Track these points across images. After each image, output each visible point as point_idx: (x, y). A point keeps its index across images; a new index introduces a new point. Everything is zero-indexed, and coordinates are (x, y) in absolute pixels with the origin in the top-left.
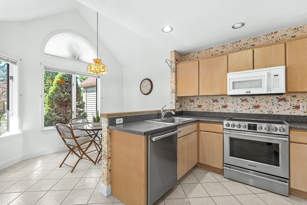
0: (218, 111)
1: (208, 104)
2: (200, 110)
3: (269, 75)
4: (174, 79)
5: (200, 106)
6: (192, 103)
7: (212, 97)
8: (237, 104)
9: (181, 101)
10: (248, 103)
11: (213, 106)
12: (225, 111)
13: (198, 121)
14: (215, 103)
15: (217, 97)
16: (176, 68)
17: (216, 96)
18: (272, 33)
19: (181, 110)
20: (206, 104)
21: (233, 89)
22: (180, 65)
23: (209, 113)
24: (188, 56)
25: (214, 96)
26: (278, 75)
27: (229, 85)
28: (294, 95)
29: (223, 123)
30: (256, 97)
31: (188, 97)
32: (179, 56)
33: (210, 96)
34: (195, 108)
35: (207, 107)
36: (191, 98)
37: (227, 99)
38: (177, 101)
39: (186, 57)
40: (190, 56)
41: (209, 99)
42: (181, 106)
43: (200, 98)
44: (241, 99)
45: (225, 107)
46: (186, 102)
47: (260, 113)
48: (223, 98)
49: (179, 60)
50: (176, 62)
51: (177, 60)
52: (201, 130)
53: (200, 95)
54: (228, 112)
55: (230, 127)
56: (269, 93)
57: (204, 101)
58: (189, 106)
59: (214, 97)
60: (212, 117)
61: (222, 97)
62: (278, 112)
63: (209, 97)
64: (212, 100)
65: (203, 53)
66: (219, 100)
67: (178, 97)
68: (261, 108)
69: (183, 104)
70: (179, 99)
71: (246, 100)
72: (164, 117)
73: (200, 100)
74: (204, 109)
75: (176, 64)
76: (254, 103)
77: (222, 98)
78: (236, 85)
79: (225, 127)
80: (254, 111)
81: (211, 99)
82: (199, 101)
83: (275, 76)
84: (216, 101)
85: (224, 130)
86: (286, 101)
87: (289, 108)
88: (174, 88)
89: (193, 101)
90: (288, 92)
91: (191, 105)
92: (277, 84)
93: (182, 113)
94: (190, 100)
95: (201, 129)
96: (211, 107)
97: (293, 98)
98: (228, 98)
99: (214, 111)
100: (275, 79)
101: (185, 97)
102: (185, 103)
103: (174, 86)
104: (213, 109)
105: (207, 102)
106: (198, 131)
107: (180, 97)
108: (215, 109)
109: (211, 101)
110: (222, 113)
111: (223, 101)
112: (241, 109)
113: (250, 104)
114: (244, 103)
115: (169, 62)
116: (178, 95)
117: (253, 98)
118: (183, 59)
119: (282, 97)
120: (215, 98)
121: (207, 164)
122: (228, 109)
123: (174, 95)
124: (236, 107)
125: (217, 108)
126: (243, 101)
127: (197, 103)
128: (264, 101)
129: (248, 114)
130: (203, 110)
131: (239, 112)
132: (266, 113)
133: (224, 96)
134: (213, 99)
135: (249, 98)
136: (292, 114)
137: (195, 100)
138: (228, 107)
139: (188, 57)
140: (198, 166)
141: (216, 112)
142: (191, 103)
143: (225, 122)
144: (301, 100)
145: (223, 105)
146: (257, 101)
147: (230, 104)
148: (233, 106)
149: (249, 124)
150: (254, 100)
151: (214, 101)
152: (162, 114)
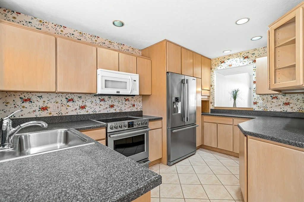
0: (74, 113)
1: (59, 105)
5: (44, 109)
7: (65, 94)
8: (95, 104)
11: (67, 107)
12: (83, 112)
14: (70, 103)
15: (73, 96)
17: (71, 93)
20: (57, 105)
21: (105, 88)
23: (61, 117)
25: (68, 93)
26: (135, 81)
27: (102, 83)
30: (112, 97)
31: (17, 92)
34: (34, 111)
35: (57, 108)
36: (25, 94)
37: (85, 98)
41: (61, 98)
43: (44, 95)
44: (99, 98)
45: (83, 107)
48: (81, 97)
54: (87, 113)
56: (131, 94)
57: (53, 101)
59: (69, 95)
60: (67, 122)
61: (80, 95)
62: (125, 110)
63: (60, 94)
64: (66, 98)
66: (76, 98)
71: (103, 100)
73: (45, 99)
74: (53, 112)
76: (110, 103)
77: (79, 97)
81: (64, 98)
82: (42, 100)
83: (134, 81)
84: (72, 100)
86: (129, 101)
87: (130, 106)
89: (28, 100)
94: (21, 98)
96: (64, 108)
97: (132, 99)
98: (87, 98)
99: (69, 114)
100: (134, 84)
101: (7, 92)
104: (67, 111)
105: (57, 102)
109: (65, 101)
110: (81, 115)
111: (81, 101)
112: (100, 109)
114: (102, 103)
117: (109, 97)
119: (127, 98)
120: (70, 97)
122: (86, 110)
124: (95, 107)
125: (72, 110)
127: (39, 103)
129: (106, 113)
130: (50, 114)
134: (68, 97)
135: (106, 98)
137: (34, 98)
138: (86, 108)
141: (72, 115)
142: (24, 104)
144: (135, 101)
145: (80, 106)
146: (112, 101)
147: (88, 104)
148: (92, 106)
149: (128, 123)
150: (110, 100)
151: (69, 101)
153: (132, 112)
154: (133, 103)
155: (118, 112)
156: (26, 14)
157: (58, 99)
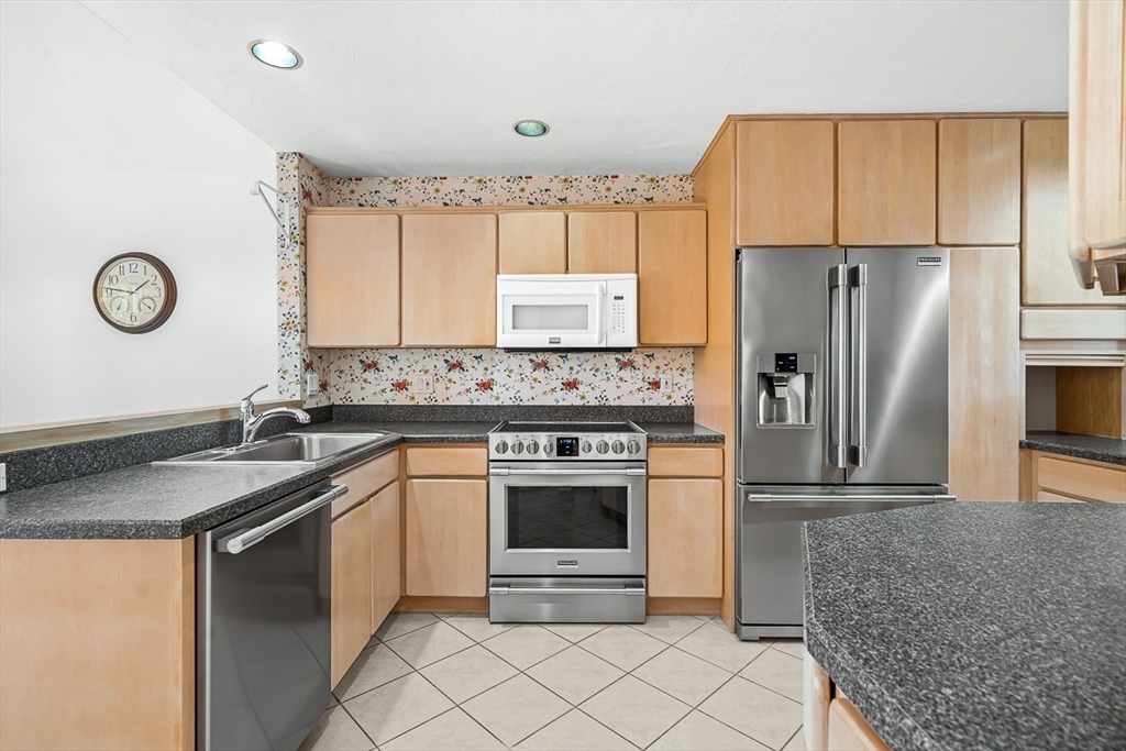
0: (464, 401)
1: (430, 377)
2: (401, 399)
3: (603, 294)
4: (296, 272)
5: (401, 386)
6: (370, 375)
7: (443, 351)
8: (520, 377)
9: (324, 364)
10: (551, 373)
11: (449, 385)
12: (485, 399)
13: (404, 440)
14: (455, 375)
15: (461, 354)
16: (305, 228)
17: (456, 348)
18: (607, 177)
19: (325, 403)
20: (425, 377)
21: (513, 328)
22: (323, 220)
23: (433, 409)
24: (353, 186)
25: (450, 347)
26: (622, 298)
27: (504, 316)
28: (649, 352)
30: (570, 356)
31: (353, 349)
32: (316, 179)
33: (438, 348)
34: (383, 391)
35: (428, 387)
36: (369, 353)
37: (492, 359)
38: (308, 366)
39: (345, 190)
40: (362, 188)
41: (434, 361)
42: (324, 386)
43: (402, 355)
44: (531, 361)
45: (486, 386)
46: (347, 371)
47: (579, 402)
48: (481, 357)
49: (315, 196)
50: (306, 203)
51: (307, 195)
52: (412, 474)
53: (405, 343)
54: (496, 403)
55: (509, 454)
56: (603, 345)
57: (417, 367)
58: (356, 386)
59: (453, 352)
60: (445, 422)
61: (478, 353)
62: (619, 398)
63: (434, 351)
64: (446, 361)
65: (412, 188)
66: (468, 362)
67: (311, 349)
68: (582, 389)
69: (333, 379)
70: (319, 359)
71: (545, 365)
73: (402, 363)
74: (419, 394)
75: (306, 213)
76: (565, 375)
77: (477, 358)
78: (524, 317)
79: (494, 455)
80: (565, 396)
81: (442, 359)
82: (398, 365)
83: (616, 298)
84: (458, 366)
85: (492, 464)
86: (635, 368)
87: (639, 387)
88: (297, 311)
89: (373, 366)
90: (642, 345)
91: (365, 381)
92: (621, 322)
93: (331, 413)
94: (362, 361)
95: (412, 470)
96: (440, 386)
97: (647, 362)
98: (496, 358)
99: (452, 402)
100: (617, 307)
101: (342, 348)
102: (341, 372)
103: (296, 301)
104: (448, 393)
105: (426, 372)
106: (403, 477)
107: (320, 349)
108: (454, 396)
109: (443, 367)
110: (478, 406)
111: (480, 367)
112: (532, 393)
113: (555, 377)
114: (540, 374)
115: (273, 198)
116: (313, 343)
117: (562, 357)
118: (334, 197)
119: (627, 357)
120: (455, 356)
121: (436, 595)
122: (495, 393)
123: (294, 340)
124: (518, 386)
125: (459, 392)
126: (537, 366)
127: (392, 373)
128: (588, 366)
129: (550, 407)
130: (413, 398)
131: (526, 404)
132: (594, 403)
133: (486, 349)
134: (449, 359)
135: (553, 359)
136: (646, 404)
137: (383, 362)
138: (494, 387)
139: (352, 192)
141: (456, 406)
142: (366, 375)
143: (495, 438)
144: (663, 368)
145: (479, 382)
146: (571, 368)
147: (499, 377)
148: (510, 382)
150: (566, 366)
151: (452, 367)
152: (246, 425)
153: (645, 407)
154: (652, 375)
155: (591, 404)
156: (370, 176)
157: (429, 364)
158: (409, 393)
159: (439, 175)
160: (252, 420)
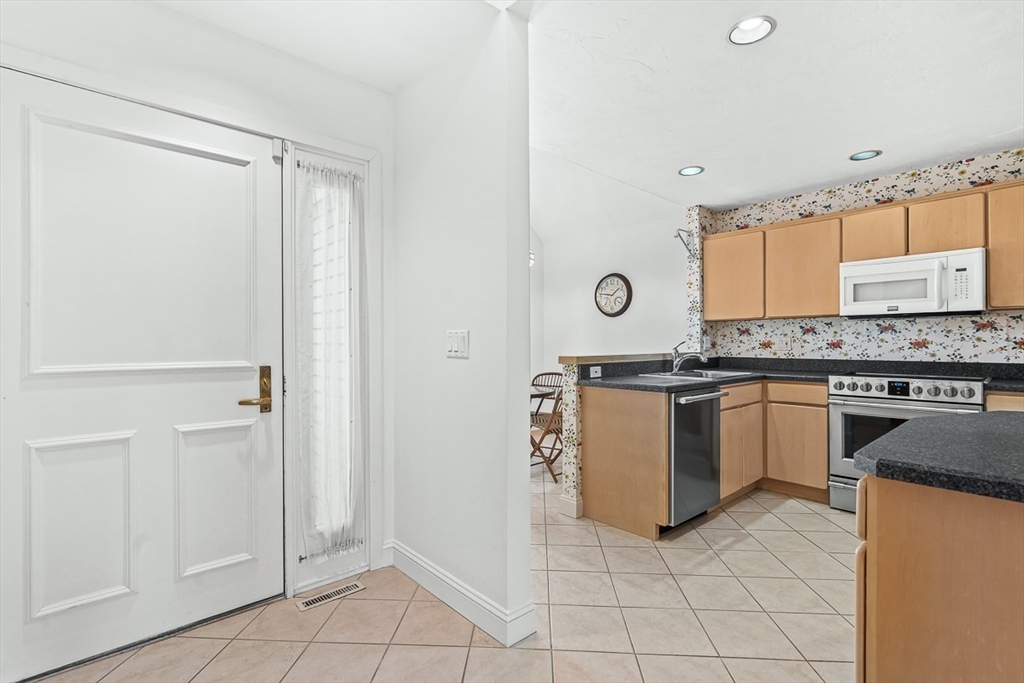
0: (817, 356)
1: (788, 339)
2: (766, 354)
3: (944, 268)
4: (698, 276)
5: (766, 345)
6: (744, 338)
7: (799, 320)
8: (867, 339)
9: (714, 331)
10: (898, 334)
11: (803, 344)
12: (835, 355)
13: (765, 377)
14: (809, 337)
15: (814, 321)
16: (702, 249)
17: (810, 317)
18: (961, 162)
19: (714, 356)
20: (784, 339)
21: (855, 301)
22: (714, 241)
23: (791, 361)
24: (732, 215)
25: (805, 317)
26: (965, 269)
27: (845, 292)
29: (827, 381)
30: (917, 320)
31: (733, 321)
32: (709, 216)
33: (794, 318)
34: (753, 348)
35: (785, 345)
36: (743, 323)
37: (841, 325)
38: (704, 332)
39: (727, 218)
40: (738, 215)
41: (791, 327)
42: (714, 345)
43: (767, 324)
44: (878, 325)
45: (836, 345)
46: (728, 335)
47: (929, 359)
48: (831, 323)
49: (708, 227)
50: (703, 233)
51: (704, 228)
52: (772, 399)
53: (768, 315)
54: (845, 358)
55: (845, 391)
56: (944, 310)
57: (779, 332)
58: (735, 345)
59: (807, 321)
60: (801, 370)
61: (828, 320)
62: (976, 356)
63: (791, 320)
64: (801, 327)
65: (774, 208)
66: (820, 327)
67: (706, 321)
68: (932, 348)
69: (719, 341)
70: (710, 327)
71: (892, 328)
72: (679, 370)
73: (767, 329)
74: (780, 351)
75: (703, 240)
76: (914, 336)
77: (827, 324)
78: (864, 291)
79: (833, 391)
80: (914, 354)
81: (798, 326)
82: (764, 331)
83: (958, 270)
84: (812, 330)
85: (831, 397)
86: (996, 329)
87: (1002, 346)
88: (698, 299)
89: (747, 332)
90: (990, 308)
91: (741, 341)
92: (964, 290)
93: (718, 362)
94: (738, 329)
95: (772, 397)
96: (797, 345)
97: (1013, 323)
98: (845, 324)
99: (806, 357)
100: (959, 278)
101: (724, 321)
102: (725, 336)
103: (698, 294)
104: (803, 351)
105: (785, 335)
106: (765, 401)
107: (711, 321)
108: (808, 353)
109: (798, 332)
110: (828, 360)
111: (831, 331)
112: (880, 351)
113: (902, 338)
114: (887, 336)
115: (684, 235)
116: (706, 319)
117: (909, 322)
118: (720, 223)
119: (985, 319)
120: (809, 324)
121: (788, 481)
122: (843, 351)
123: (696, 317)
124: (865, 345)
125: (813, 349)
126: (883, 330)
127: (759, 336)
128: (939, 329)
129: (897, 362)
130: (775, 354)
131: (873, 359)
132: (945, 359)
133: (832, 318)
134: (804, 325)
135: (899, 324)
136: (1010, 362)
137: (753, 329)
138: (843, 346)
139: (732, 218)
140: (764, 486)
141: (810, 360)
142: (741, 338)
143: (833, 379)
145: (829, 342)
146: (920, 331)
147: (848, 338)
148: (857, 342)
149: (890, 383)
150: (915, 328)
151: (806, 331)
152: (675, 363)
155: (942, 361)
156: (744, 206)
157: (788, 330)
158: (773, 350)
159: (794, 195)
160: (678, 359)
